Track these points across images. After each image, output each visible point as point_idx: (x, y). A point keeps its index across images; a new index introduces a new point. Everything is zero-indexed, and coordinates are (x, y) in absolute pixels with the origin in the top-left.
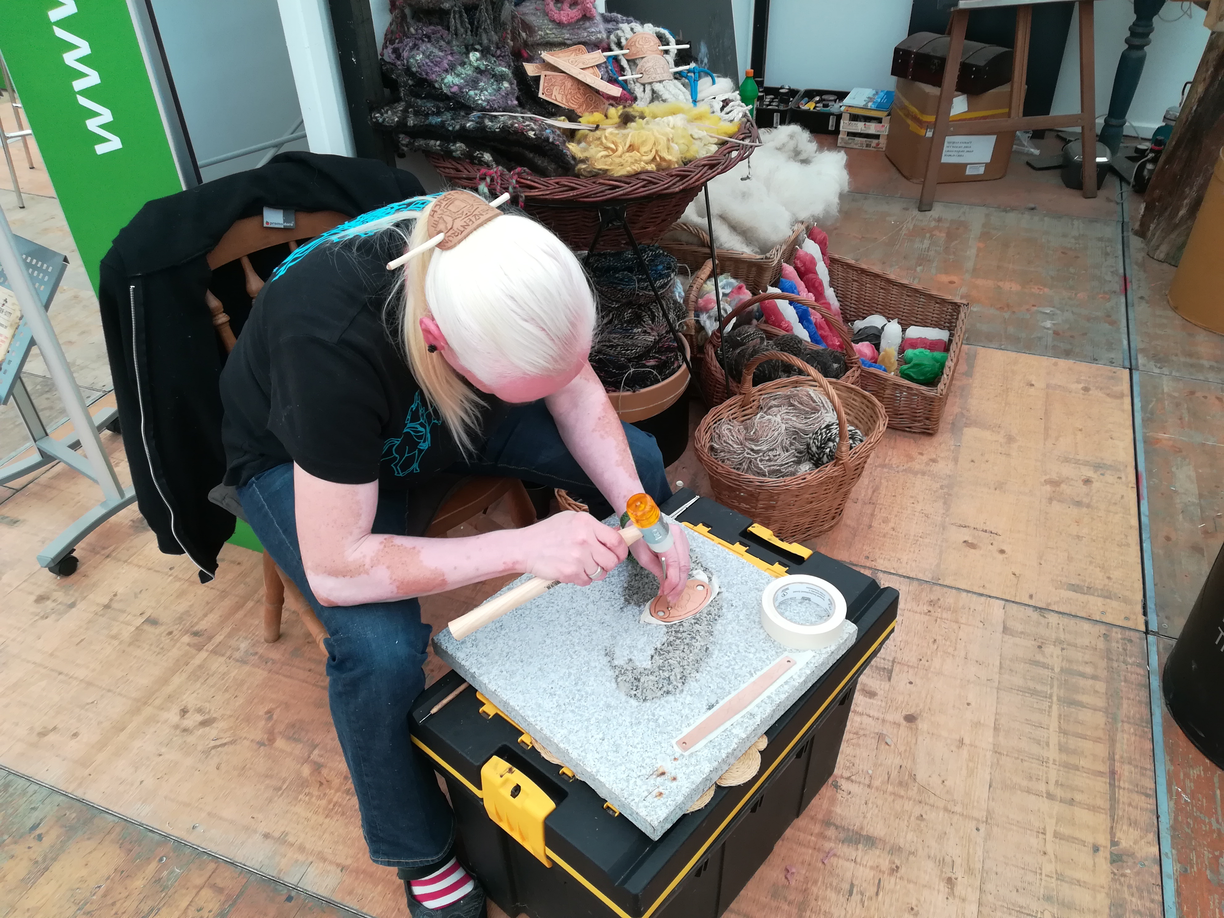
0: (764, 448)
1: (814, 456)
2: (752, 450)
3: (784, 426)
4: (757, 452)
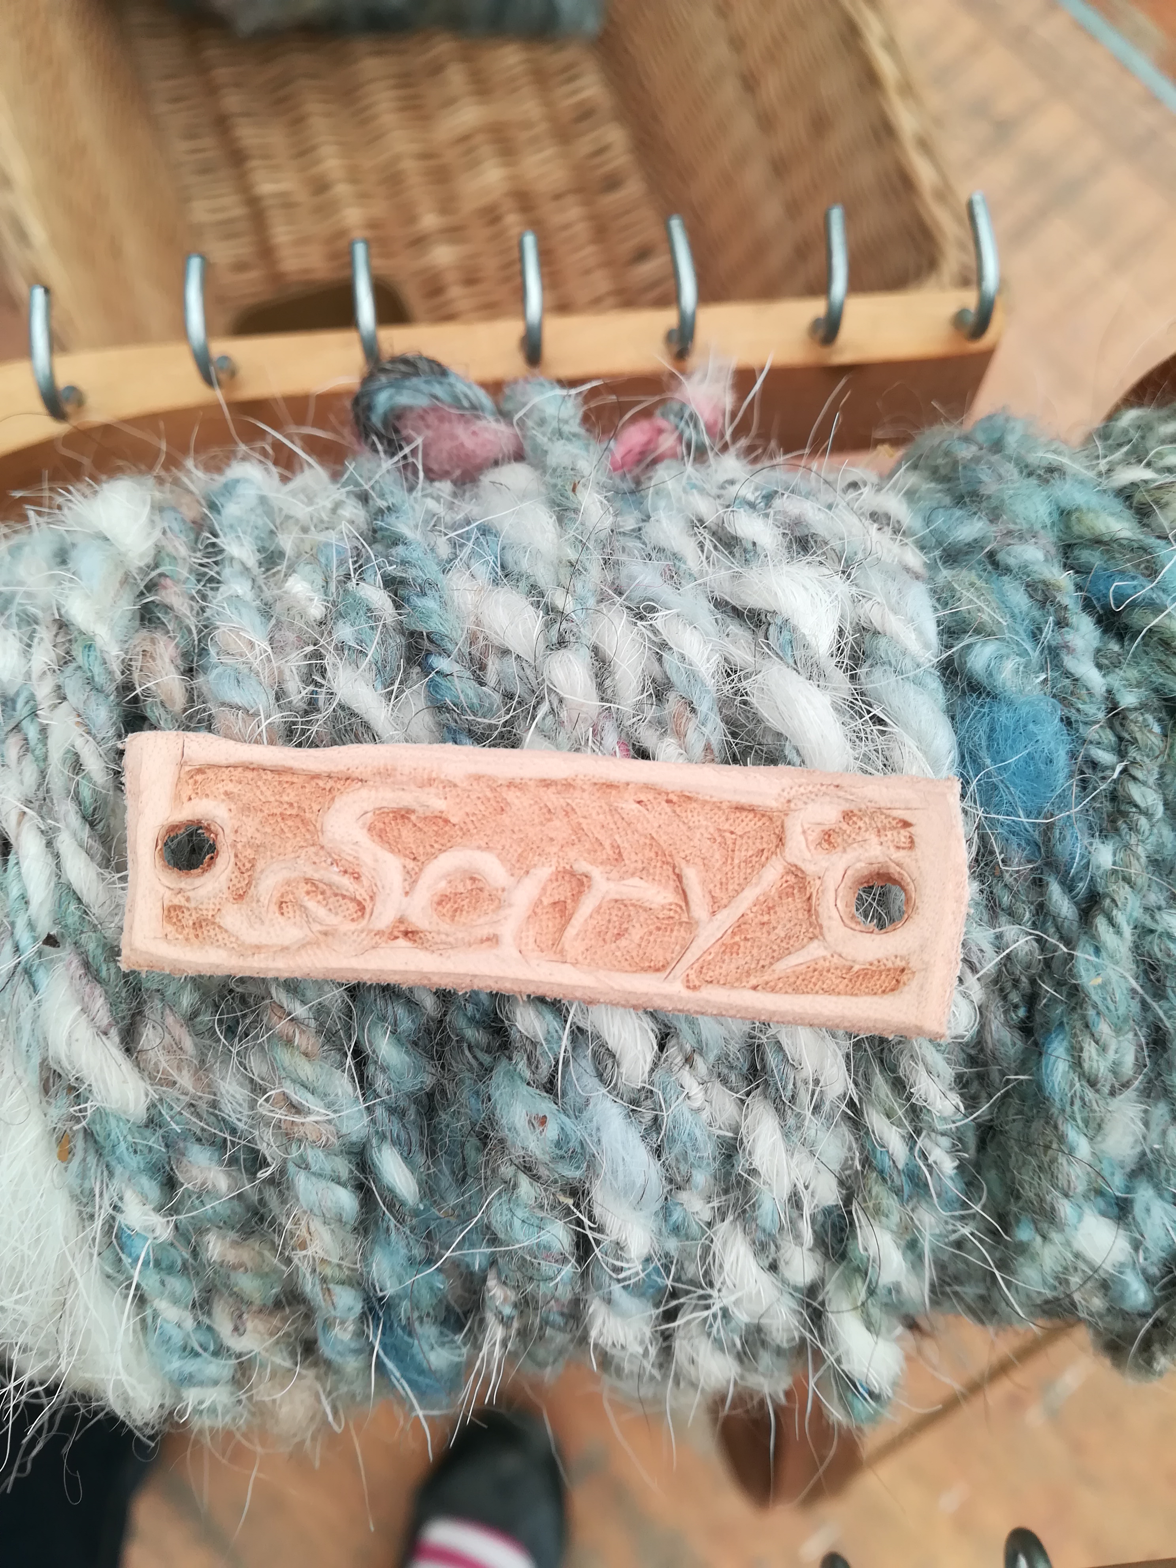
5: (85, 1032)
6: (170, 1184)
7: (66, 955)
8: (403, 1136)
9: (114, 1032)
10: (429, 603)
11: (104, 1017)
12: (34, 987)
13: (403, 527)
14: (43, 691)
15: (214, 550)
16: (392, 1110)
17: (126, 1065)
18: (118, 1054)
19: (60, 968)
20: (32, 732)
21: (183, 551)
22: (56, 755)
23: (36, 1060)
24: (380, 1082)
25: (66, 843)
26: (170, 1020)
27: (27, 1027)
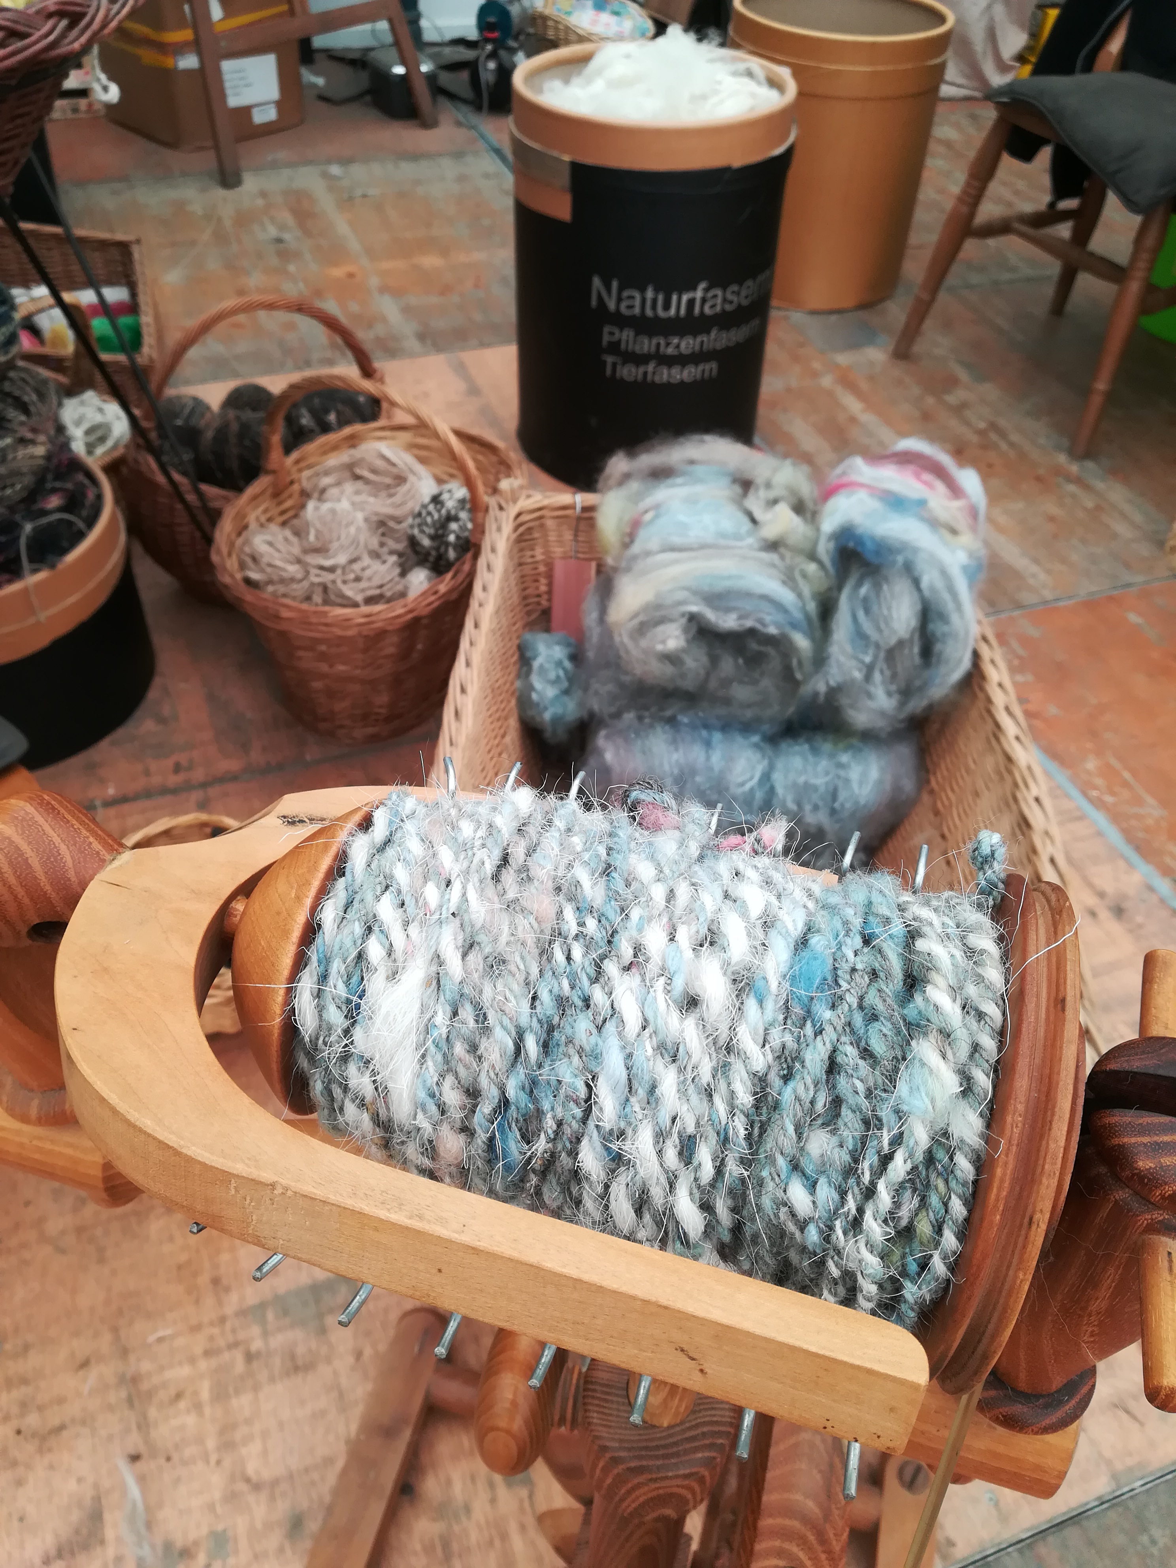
0: (341, 559)
1: (428, 554)
2: (322, 568)
3: (360, 516)
4: (332, 569)
5: (452, 947)
6: (455, 1014)
7: (457, 921)
8: (540, 1032)
9: (461, 950)
10: (620, 857)
11: (460, 943)
12: (441, 927)
13: (621, 833)
14: (478, 843)
15: (550, 821)
16: (539, 1021)
17: (460, 961)
18: (460, 957)
19: (452, 925)
20: (470, 853)
21: (540, 817)
22: (476, 860)
23: (433, 950)
24: (539, 1009)
25: (470, 887)
26: (479, 956)
27: (435, 938)
